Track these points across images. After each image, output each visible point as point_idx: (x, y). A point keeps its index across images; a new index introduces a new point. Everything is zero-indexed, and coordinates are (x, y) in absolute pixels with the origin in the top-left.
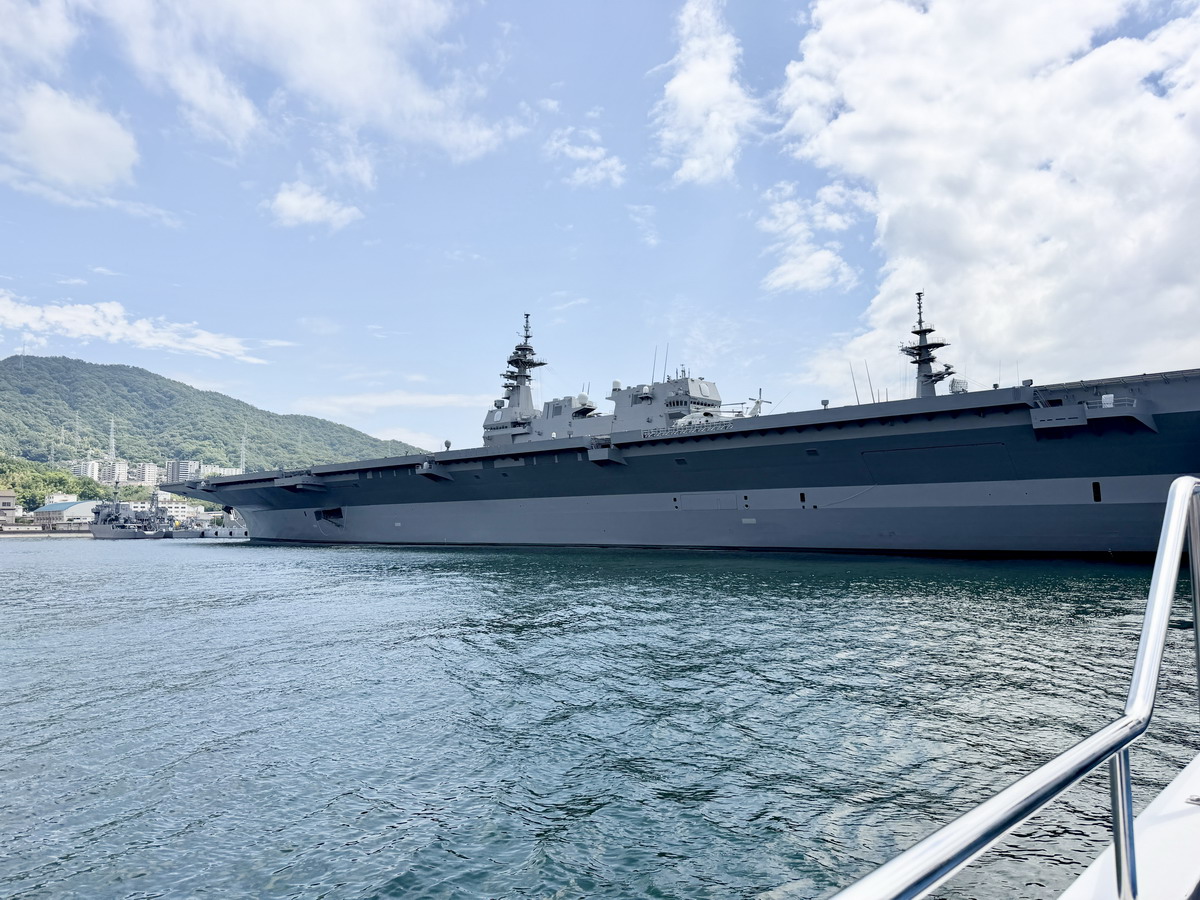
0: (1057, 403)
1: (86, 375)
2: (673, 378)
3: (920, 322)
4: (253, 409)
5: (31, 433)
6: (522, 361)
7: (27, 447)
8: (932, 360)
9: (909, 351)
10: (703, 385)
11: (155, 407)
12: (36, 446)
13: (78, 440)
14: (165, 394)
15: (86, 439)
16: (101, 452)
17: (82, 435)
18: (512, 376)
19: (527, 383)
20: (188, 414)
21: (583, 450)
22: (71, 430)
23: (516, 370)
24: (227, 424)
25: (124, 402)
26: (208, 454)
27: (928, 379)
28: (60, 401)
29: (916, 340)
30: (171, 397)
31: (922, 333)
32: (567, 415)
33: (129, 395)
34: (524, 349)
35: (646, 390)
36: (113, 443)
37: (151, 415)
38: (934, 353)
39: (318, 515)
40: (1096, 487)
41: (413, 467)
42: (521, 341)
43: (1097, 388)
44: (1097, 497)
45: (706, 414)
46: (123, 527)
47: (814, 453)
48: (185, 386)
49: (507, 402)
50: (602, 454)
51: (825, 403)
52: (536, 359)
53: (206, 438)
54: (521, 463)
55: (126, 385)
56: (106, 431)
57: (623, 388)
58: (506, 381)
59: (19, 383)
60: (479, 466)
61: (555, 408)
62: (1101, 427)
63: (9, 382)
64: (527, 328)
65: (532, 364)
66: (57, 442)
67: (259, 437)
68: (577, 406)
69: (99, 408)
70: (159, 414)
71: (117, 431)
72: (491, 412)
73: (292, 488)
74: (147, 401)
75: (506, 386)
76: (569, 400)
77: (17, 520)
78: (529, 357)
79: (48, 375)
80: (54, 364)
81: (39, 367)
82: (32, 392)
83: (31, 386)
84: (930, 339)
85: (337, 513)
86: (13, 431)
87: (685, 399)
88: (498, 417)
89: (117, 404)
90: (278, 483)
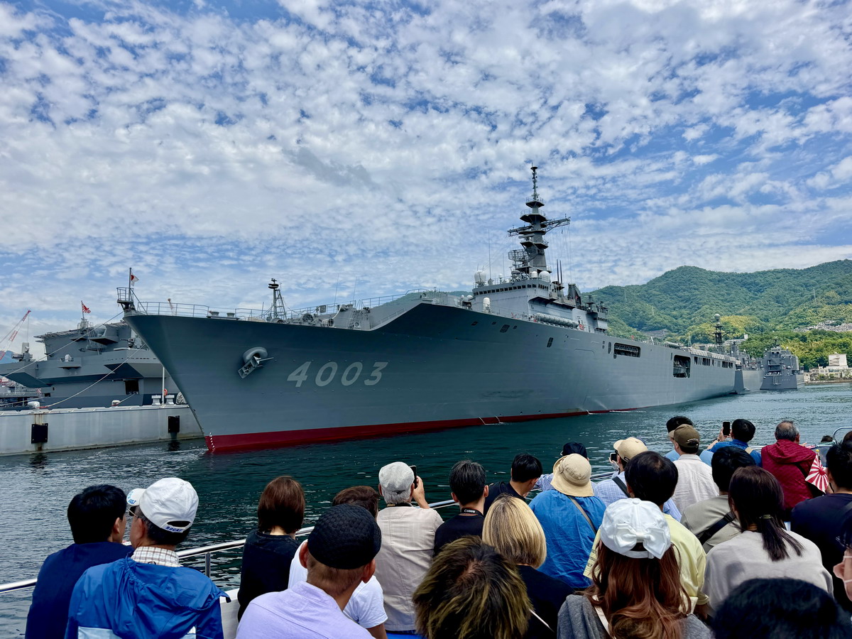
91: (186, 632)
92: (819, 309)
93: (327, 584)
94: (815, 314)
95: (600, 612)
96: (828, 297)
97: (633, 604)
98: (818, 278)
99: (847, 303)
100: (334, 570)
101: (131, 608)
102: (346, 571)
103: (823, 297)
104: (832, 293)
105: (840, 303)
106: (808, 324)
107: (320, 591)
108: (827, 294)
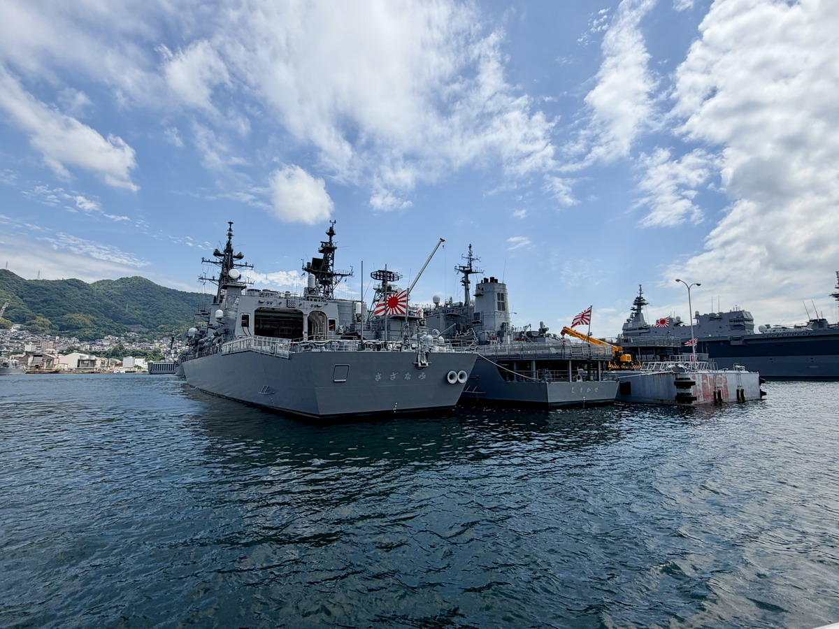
2: (733, 311)
6: (639, 302)
18: (634, 309)
19: (642, 312)
23: (637, 307)
34: (640, 298)
35: (716, 315)
42: (639, 295)
49: (633, 320)
52: (645, 302)
57: (702, 314)
58: (632, 311)
64: (641, 290)
65: (644, 305)
72: (625, 323)
78: (642, 301)
87: (741, 319)
88: (630, 326)
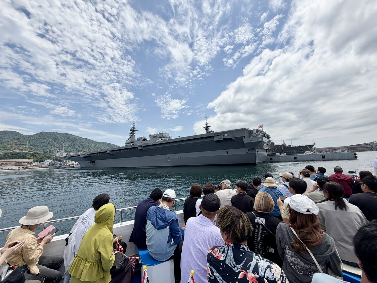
0: (219, 136)
1: (58, 135)
2: (160, 133)
3: (206, 122)
4: (94, 141)
5: (45, 147)
6: (133, 130)
7: (44, 150)
8: (208, 129)
9: (205, 128)
10: (166, 134)
11: (73, 141)
12: (46, 150)
13: (56, 148)
14: (75, 139)
15: (58, 148)
16: (61, 151)
17: (57, 147)
18: (131, 133)
19: (134, 135)
20: (80, 143)
21: (137, 147)
22: (54, 146)
23: (132, 132)
24: (89, 144)
25: (67, 141)
26: (84, 150)
27: (208, 132)
28: (52, 141)
29: (206, 126)
30: (77, 139)
31: (207, 124)
32: (141, 140)
33: (68, 139)
34: (133, 128)
35: (155, 135)
36: (63, 149)
37: (72, 143)
38: (209, 128)
39: (90, 162)
40: (227, 151)
41: (105, 152)
42: (133, 126)
43: (225, 132)
44: (227, 154)
45: (161, 140)
46: (55, 166)
47: (179, 147)
48: (80, 137)
49: (130, 138)
50: (140, 148)
51: (179, 137)
52: (136, 130)
53: (84, 147)
54: (126, 150)
55: (67, 137)
56: (62, 146)
57: (151, 135)
58: (130, 134)
59: (43, 137)
60: (118, 151)
61: (139, 139)
62: (226, 140)
63: (40, 137)
64: (134, 124)
65: (135, 131)
66: (51, 149)
67: (95, 147)
68: (143, 139)
69: (61, 142)
70: (74, 143)
71: (64, 146)
72: (127, 140)
73: (84, 157)
74: (72, 140)
75: (130, 135)
76: (141, 137)
77: (33, 166)
78: (134, 129)
79: (49, 136)
80: (51, 133)
81: (48, 134)
82: (46, 139)
83: (45, 138)
84: (208, 125)
85: (94, 162)
86: (41, 147)
87: (162, 137)
88: (128, 142)
89: (65, 141)
90: (81, 156)
91: (166, 227)
92: (12, 146)
93: (208, 216)
94: (11, 147)
95: (292, 229)
96: (15, 142)
97: (305, 228)
98: (3, 135)
99: (22, 145)
100: (209, 212)
101: (155, 218)
102: (213, 212)
103: (12, 142)
104: (16, 141)
105: (19, 144)
106: (9, 150)
107: (206, 218)
108: (14, 141)
